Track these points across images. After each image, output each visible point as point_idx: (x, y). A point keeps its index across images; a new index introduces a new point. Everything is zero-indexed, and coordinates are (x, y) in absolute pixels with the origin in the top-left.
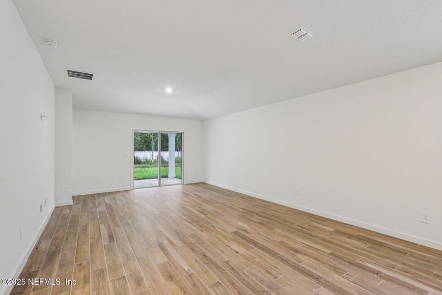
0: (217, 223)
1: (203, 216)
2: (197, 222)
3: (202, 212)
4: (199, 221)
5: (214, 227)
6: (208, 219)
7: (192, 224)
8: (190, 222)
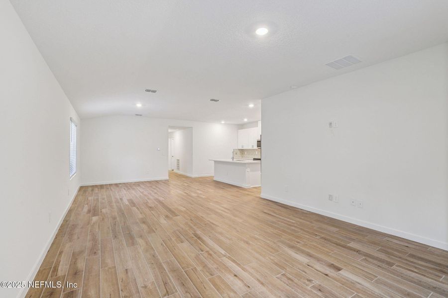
0: (186, 224)
1: (199, 232)
2: (205, 224)
3: (199, 238)
4: (204, 225)
5: (191, 220)
6: (194, 227)
7: (211, 222)
8: (213, 224)
